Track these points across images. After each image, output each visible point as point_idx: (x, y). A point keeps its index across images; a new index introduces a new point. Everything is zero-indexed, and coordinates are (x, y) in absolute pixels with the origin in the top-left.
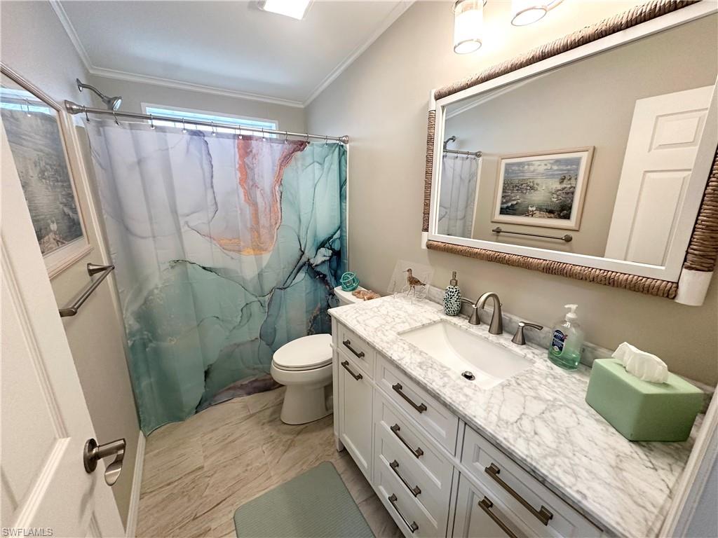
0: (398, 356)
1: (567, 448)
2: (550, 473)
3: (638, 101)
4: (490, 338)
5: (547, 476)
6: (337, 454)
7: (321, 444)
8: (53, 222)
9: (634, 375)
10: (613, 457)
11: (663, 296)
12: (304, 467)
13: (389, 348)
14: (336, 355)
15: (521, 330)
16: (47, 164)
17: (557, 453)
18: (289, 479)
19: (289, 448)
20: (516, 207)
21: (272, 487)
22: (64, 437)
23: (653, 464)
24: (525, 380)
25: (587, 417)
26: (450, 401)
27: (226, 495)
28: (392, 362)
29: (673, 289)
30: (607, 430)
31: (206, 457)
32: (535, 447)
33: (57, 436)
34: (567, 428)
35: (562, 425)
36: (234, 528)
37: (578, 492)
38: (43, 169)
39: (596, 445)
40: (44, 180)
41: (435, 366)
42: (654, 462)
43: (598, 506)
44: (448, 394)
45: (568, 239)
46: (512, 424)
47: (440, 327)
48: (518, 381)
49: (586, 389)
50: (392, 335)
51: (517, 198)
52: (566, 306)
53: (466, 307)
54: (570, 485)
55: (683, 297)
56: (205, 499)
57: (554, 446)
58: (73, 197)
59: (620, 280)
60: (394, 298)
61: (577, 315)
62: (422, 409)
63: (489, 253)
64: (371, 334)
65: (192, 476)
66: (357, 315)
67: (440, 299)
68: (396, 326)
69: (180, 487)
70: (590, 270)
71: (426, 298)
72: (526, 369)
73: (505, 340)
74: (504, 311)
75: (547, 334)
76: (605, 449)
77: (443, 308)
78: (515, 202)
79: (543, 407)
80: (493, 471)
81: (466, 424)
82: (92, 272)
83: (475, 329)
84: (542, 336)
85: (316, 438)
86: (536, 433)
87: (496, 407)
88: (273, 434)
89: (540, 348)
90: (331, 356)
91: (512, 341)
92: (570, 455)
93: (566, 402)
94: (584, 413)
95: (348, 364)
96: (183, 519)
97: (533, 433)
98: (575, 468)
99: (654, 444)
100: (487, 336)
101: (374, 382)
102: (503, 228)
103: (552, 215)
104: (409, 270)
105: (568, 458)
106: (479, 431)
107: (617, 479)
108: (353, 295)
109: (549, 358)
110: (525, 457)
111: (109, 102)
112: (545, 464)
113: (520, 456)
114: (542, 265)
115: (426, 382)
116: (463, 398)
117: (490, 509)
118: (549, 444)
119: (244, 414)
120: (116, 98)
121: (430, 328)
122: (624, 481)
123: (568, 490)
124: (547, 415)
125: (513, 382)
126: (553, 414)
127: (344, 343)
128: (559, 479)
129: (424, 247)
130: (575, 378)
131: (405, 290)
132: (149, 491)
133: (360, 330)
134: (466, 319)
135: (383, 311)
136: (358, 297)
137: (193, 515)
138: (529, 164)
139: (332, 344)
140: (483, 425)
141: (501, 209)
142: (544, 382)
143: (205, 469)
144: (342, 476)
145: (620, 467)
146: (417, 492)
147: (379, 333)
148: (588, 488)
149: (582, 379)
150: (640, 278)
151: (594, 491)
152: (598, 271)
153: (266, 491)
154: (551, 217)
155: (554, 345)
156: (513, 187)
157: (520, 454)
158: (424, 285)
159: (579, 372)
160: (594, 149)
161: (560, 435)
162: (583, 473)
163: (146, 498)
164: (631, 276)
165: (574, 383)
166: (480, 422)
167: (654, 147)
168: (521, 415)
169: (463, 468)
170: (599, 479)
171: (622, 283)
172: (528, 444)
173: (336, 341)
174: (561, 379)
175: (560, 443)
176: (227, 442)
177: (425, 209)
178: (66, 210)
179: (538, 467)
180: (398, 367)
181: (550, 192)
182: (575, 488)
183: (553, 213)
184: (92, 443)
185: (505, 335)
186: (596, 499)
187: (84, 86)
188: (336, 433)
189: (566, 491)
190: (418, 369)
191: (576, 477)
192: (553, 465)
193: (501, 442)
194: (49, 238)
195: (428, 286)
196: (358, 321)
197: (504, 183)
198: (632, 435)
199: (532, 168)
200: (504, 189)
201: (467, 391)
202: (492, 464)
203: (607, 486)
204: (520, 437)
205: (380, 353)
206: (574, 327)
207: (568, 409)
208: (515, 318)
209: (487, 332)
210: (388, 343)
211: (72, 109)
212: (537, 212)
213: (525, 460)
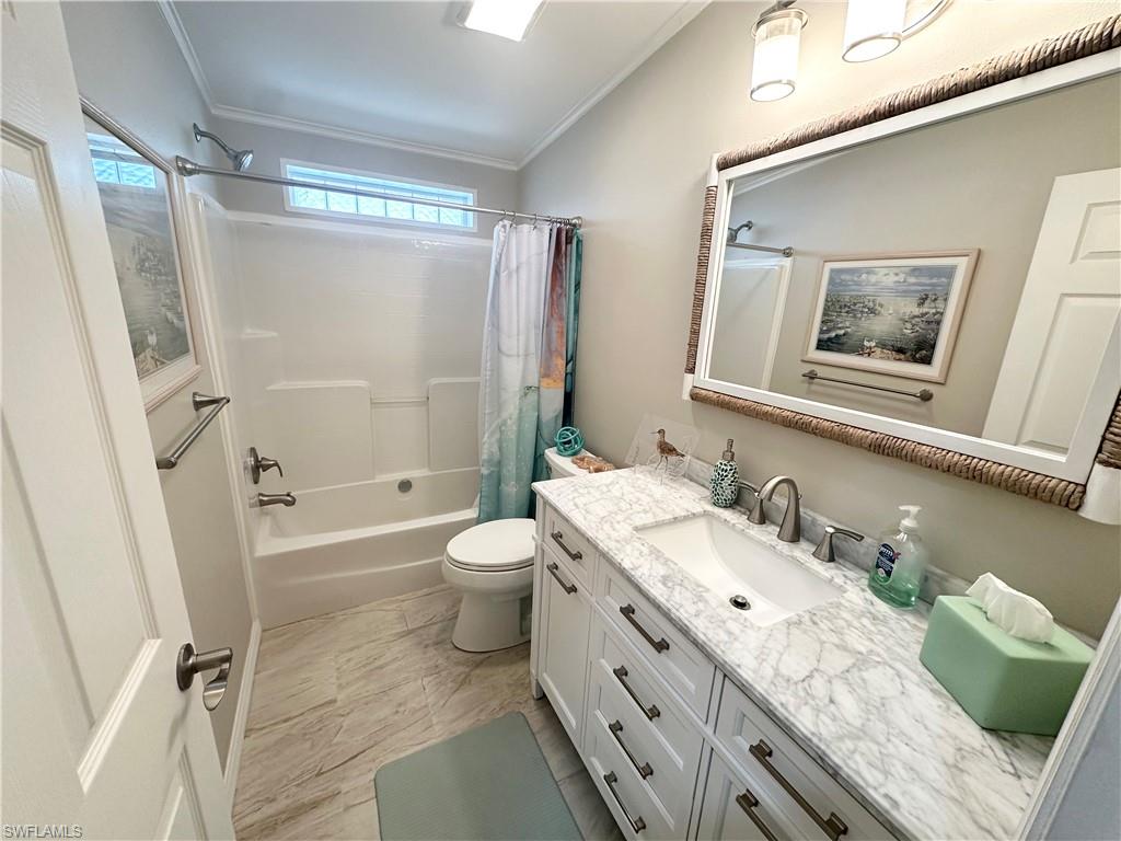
0: (632, 563)
1: (878, 728)
2: (847, 765)
3: (1058, 178)
4: (779, 548)
5: (840, 768)
6: (532, 702)
7: (509, 685)
8: (152, 333)
9: (999, 626)
10: (952, 750)
11: (1060, 504)
12: (483, 717)
13: (618, 550)
14: (540, 551)
15: (828, 539)
16: (148, 250)
17: (861, 734)
18: (459, 732)
19: (462, 684)
20: (844, 339)
21: (433, 742)
22: (153, 638)
23: (1015, 768)
24: (826, 618)
25: (918, 685)
26: (704, 638)
27: (367, 745)
28: (622, 571)
29: (1077, 495)
30: (948, 708)
31: (340, 687)
32: (828, 721)
33: (146, 636)
34: (882, 698)
35: (876, 693)
36: (374, 795)
37: (886, 796)
38: (144, 257)
39: (926, 728)
40: (143, 274)
41: (686, 583)
42: (1017, 764)
43: (915, 820)
44: (701, 628)
45: (926, 397)
46: (796, 683)
47: (701, 524)
48: (814, 618)
49: (922, 640)
50: (625, 530)
51: (845, 325)
52: (902, 508)
53: (746, 495)
54: (876, 784)
55: (1092, 509)
56: (336, 747)
57: (858, 723)
58: (179, 297)
59: (991, 473)
60: (635, 472)
61: (918, 523)
62: (661, 646)
63: (785, 413)
64: (593, 525)
65: (318, 714)
66: (576, 495)
67: (707, 480)
68: (632, 517)
69: (300, 726)
70: (944, 453)
71: (684, 476)
72: (830, 601)
73: (803, 552)
74: (805, 507)
75: (869, 548)
76: (940, 737)
77: (708, 493)
78: (842, 332)
79: (850, 662)
80: (761, 752)
81: (725, 676)
82: (198, 405)
83: (756, 531)
84: (862, 551)
85: (502, 675)
86: (832, 701)
87: (775, 655)
88: (439, 662)
89: (858, 570)
90: (532, 554)
91: (813, 554)
92: (882, 739)
93: (888, 659)
94: (915, 678)
95: (557, 568)
96: (303, 773)
97: (827, 701)
98: (886, 759)
99: (1023, 737)
100: (773, 543)
101: (593, 599)
102: (820, 371)
103: (902, 356)
104: (661, 432)
105: (878, 744)
106: (744, 689)
107: (952, 784)
108: (573, 462)
109: (870, 586)
110: (810, 736)
111: (236, 157)
112: (840, 750)
113: (802, 733)
114: (869, 441)
115: (669, 606)
116: (723, 636)
117: (753, 808)
118: (851, 720)
119: (399, 628)
120: (246, 153)
121: (688, 523)
122: (962, 788)
123: (871, 791)
124: (854, 676)
125: (806, 618)
126: (865, 674)
127: (553, 535)
128: (858, 773)
129: (686, 396)
130: (908, 622)
131: (652, 462)
132: (258, 726)
133: (578, 519)
134: (744, 514)
135: (616, 491)
136: (580, 467)
137: (318, 768)
138: (869, 271)
139: (535, 536)
140: (750, 680)
141: (819, 341)
142: (856, 623)
143: (339, 704)
144: (538, 736)
145: (961, 766)
146: (647, 772)
147: (607, 527)
148: (904, 793)
149: (918, 624)
150: (1025, 473)
151: (913, 798)
152: (957, 457)
153: (425, 745)
154: (900, 360)
155: (878, 566)
156: (840, 308)
157: (803, 729)
158: (683, 456)
159: (917, 612)
160: (980, 253)
161: (870, 708)
162: (898, 769)
163: (253, 736)
164: (1010, 469)
165: (904, 629)
166: (746, 674)
167: (1080, 256)
168: (812, 672)
169: (718, 743)
170: (922, 780)
171: (994, 479)
172: (817, 716)
173: (542, 530)
174: (885, 622)
175: (869, 720)
176: (372, 667)
177: (691, 338)
178: (170, 315)
179: (828, 752)
180: (630, 580)
181: (901, 319)
182: (883, 791)
183: (904, 353)
184: (188, 650)
185: (804, 544)
186: (914, 812)
187: (203, 134)
188: (533, 671)
189: (868, 794)
190: (660, 585)
191: (886, 773)
192: (854, 752)
193: (776, 709)
194: (145, 357)
195: (688, 458)
196: (576, 505)
197: (826, 300)
198: (986, 719)
199: (873, 279)
200: (825, 309)
201: (733, 626)
202: (761, 741)
203: (934, 794)
204: (806, 704)
205: (605, 556)
206: (913, 541)
207: (887, 668)
208: (822, 519)
209: (775, 537)
210: (618, 541)
211: (185, 168)
212: (878, 350)
213: (810, 740)
